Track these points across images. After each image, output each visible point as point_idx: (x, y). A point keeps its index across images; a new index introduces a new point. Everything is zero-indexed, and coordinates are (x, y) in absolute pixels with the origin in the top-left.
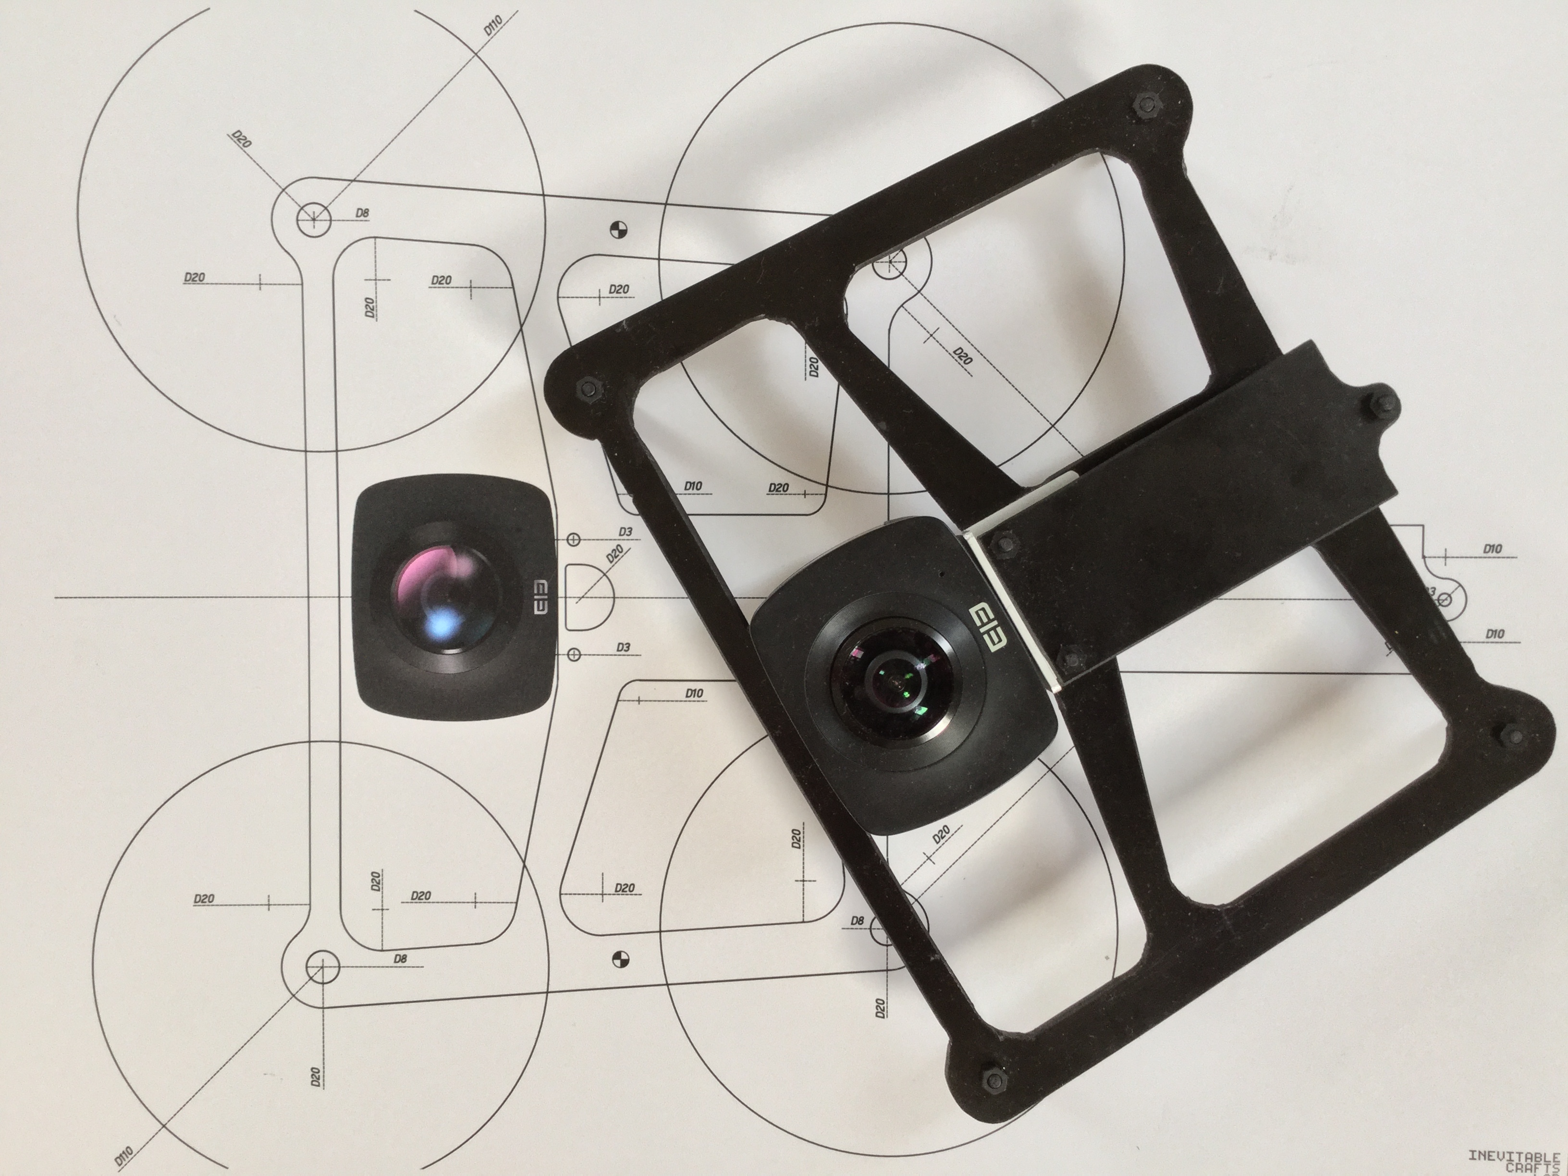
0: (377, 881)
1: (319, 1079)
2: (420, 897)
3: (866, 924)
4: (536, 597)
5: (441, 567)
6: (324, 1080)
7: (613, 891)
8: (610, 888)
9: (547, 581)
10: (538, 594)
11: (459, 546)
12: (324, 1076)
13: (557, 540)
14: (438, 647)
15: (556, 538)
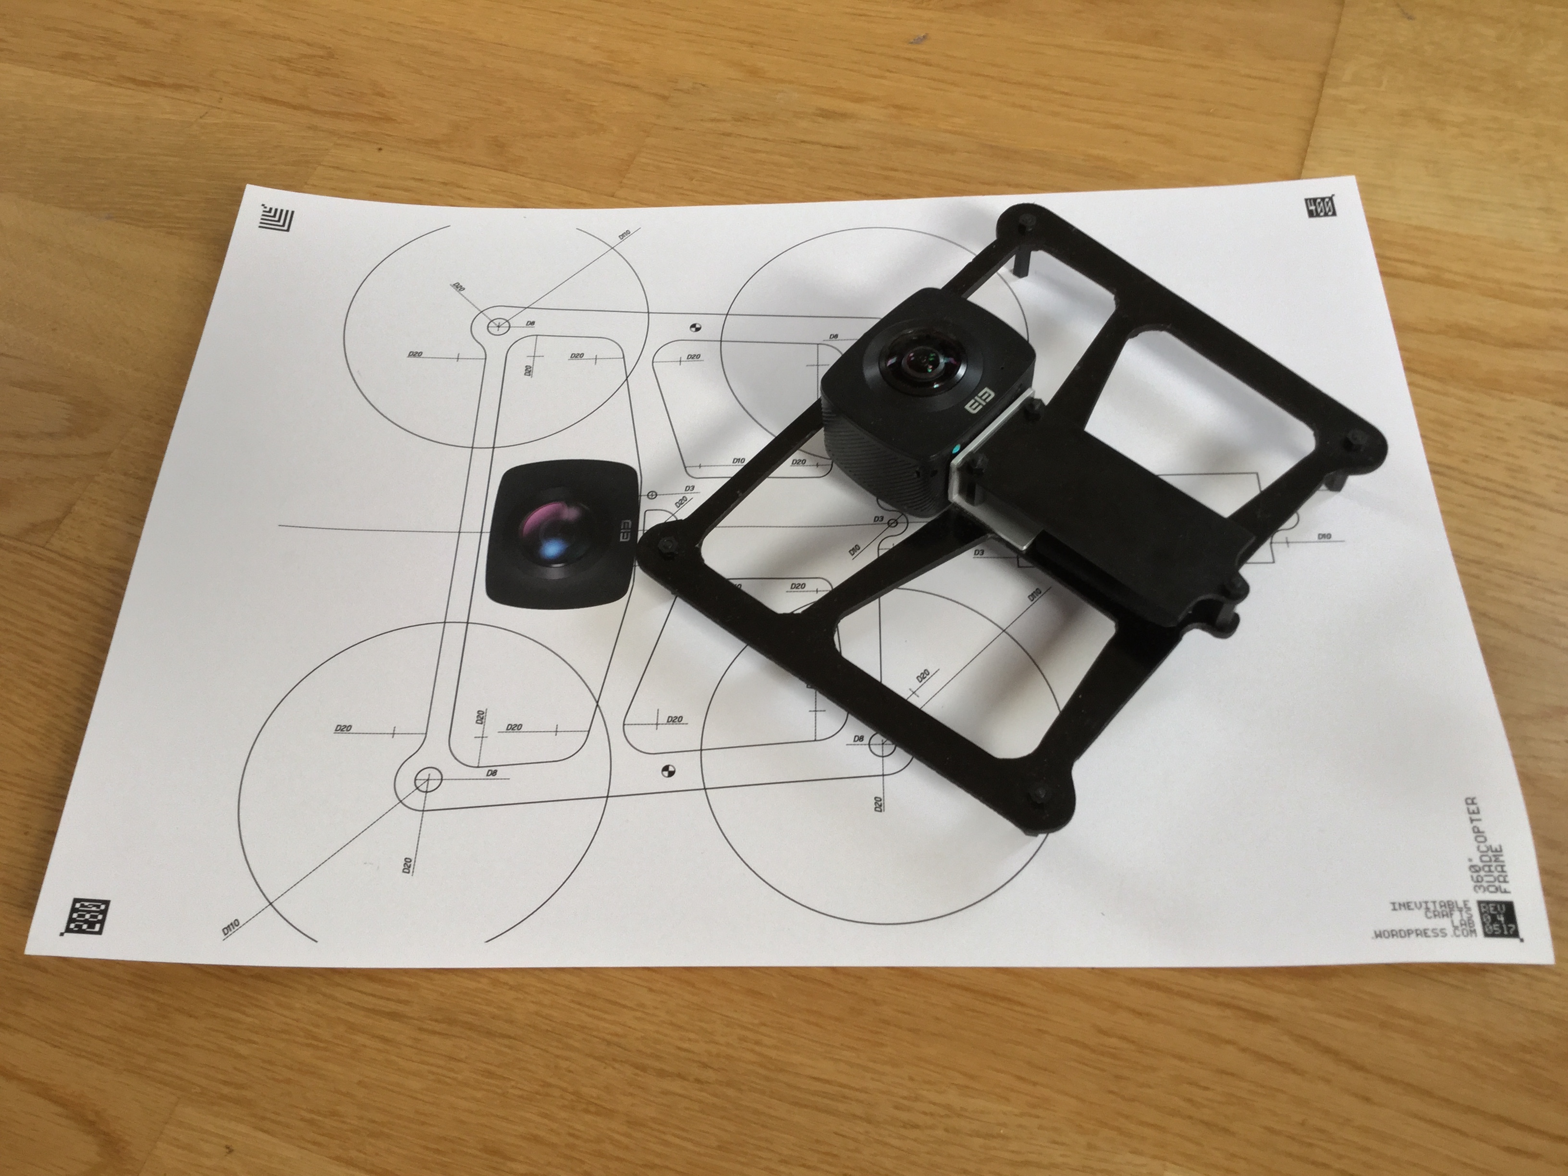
0: (481, 717)
1: (410, 867)
2: (514, 728)
3: (866, 741)
4: (622, 531)
5: (557, 514)
6: (414, 868)
7: (666, 721)
8: (663, 719)
9: (631, 520)
10: (624, 529)
11: (569, 503)
12: (414, 865)
13: (641, 496)
14: (548, 562)
15: (639, 495)
